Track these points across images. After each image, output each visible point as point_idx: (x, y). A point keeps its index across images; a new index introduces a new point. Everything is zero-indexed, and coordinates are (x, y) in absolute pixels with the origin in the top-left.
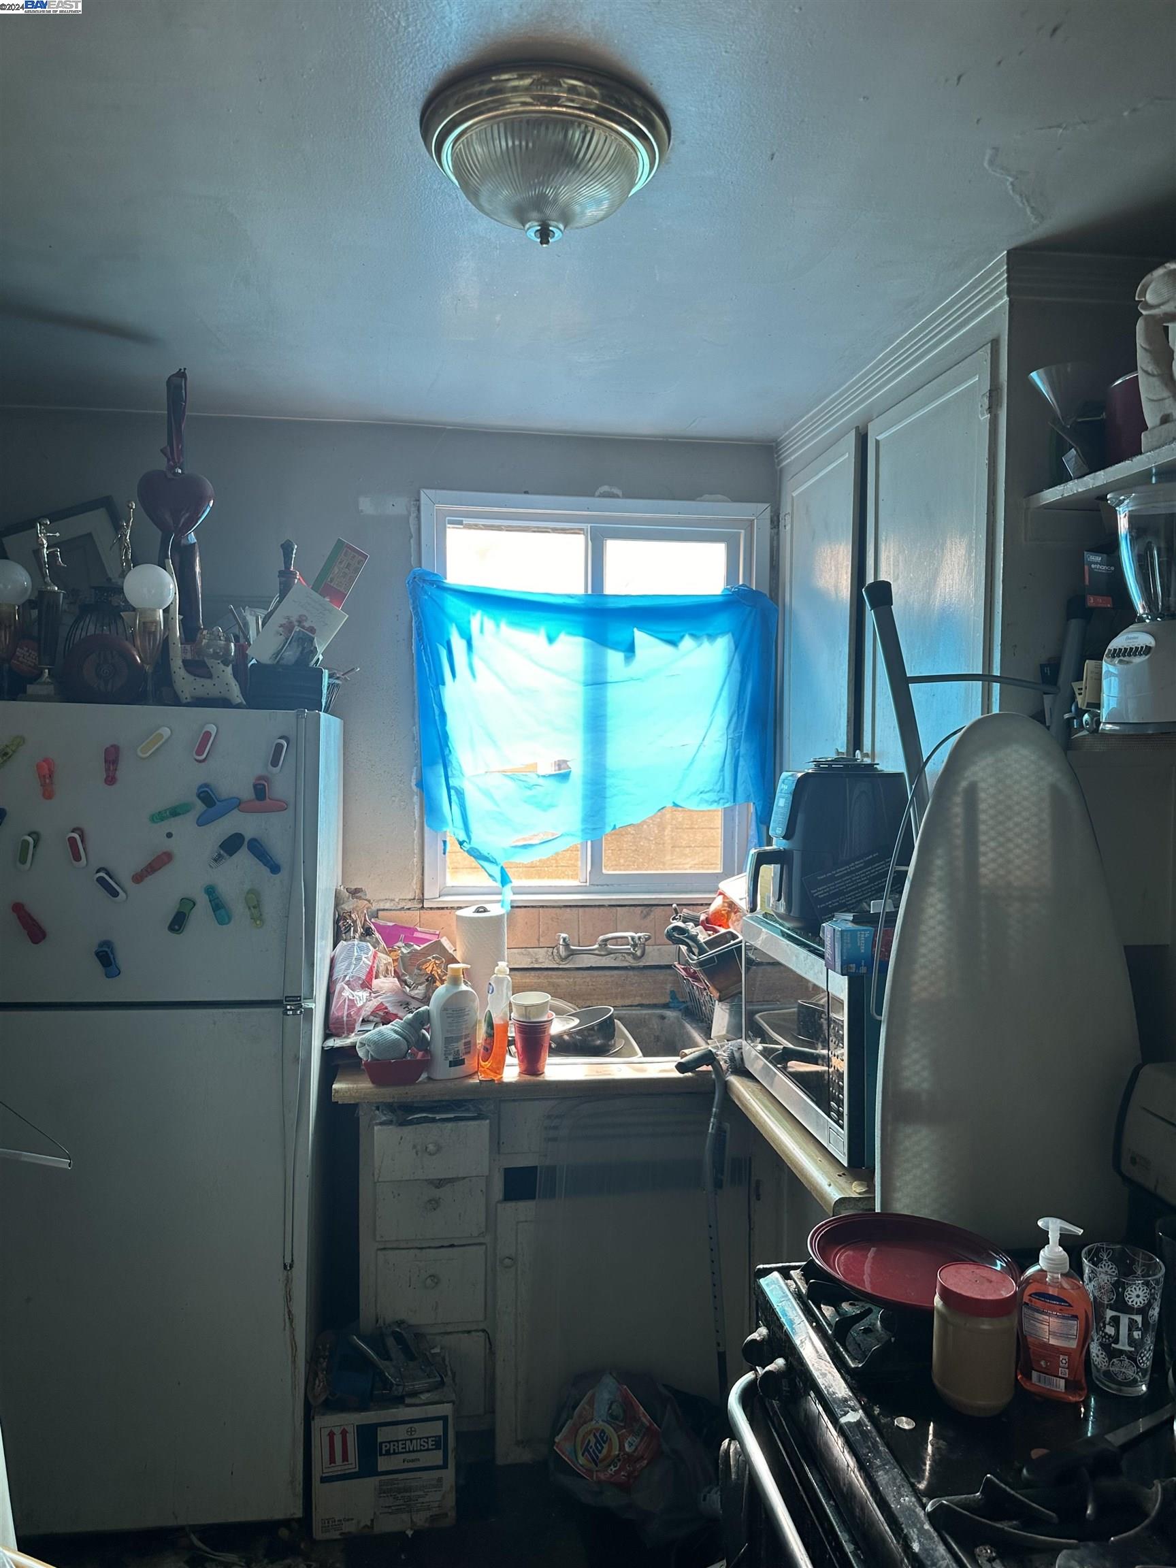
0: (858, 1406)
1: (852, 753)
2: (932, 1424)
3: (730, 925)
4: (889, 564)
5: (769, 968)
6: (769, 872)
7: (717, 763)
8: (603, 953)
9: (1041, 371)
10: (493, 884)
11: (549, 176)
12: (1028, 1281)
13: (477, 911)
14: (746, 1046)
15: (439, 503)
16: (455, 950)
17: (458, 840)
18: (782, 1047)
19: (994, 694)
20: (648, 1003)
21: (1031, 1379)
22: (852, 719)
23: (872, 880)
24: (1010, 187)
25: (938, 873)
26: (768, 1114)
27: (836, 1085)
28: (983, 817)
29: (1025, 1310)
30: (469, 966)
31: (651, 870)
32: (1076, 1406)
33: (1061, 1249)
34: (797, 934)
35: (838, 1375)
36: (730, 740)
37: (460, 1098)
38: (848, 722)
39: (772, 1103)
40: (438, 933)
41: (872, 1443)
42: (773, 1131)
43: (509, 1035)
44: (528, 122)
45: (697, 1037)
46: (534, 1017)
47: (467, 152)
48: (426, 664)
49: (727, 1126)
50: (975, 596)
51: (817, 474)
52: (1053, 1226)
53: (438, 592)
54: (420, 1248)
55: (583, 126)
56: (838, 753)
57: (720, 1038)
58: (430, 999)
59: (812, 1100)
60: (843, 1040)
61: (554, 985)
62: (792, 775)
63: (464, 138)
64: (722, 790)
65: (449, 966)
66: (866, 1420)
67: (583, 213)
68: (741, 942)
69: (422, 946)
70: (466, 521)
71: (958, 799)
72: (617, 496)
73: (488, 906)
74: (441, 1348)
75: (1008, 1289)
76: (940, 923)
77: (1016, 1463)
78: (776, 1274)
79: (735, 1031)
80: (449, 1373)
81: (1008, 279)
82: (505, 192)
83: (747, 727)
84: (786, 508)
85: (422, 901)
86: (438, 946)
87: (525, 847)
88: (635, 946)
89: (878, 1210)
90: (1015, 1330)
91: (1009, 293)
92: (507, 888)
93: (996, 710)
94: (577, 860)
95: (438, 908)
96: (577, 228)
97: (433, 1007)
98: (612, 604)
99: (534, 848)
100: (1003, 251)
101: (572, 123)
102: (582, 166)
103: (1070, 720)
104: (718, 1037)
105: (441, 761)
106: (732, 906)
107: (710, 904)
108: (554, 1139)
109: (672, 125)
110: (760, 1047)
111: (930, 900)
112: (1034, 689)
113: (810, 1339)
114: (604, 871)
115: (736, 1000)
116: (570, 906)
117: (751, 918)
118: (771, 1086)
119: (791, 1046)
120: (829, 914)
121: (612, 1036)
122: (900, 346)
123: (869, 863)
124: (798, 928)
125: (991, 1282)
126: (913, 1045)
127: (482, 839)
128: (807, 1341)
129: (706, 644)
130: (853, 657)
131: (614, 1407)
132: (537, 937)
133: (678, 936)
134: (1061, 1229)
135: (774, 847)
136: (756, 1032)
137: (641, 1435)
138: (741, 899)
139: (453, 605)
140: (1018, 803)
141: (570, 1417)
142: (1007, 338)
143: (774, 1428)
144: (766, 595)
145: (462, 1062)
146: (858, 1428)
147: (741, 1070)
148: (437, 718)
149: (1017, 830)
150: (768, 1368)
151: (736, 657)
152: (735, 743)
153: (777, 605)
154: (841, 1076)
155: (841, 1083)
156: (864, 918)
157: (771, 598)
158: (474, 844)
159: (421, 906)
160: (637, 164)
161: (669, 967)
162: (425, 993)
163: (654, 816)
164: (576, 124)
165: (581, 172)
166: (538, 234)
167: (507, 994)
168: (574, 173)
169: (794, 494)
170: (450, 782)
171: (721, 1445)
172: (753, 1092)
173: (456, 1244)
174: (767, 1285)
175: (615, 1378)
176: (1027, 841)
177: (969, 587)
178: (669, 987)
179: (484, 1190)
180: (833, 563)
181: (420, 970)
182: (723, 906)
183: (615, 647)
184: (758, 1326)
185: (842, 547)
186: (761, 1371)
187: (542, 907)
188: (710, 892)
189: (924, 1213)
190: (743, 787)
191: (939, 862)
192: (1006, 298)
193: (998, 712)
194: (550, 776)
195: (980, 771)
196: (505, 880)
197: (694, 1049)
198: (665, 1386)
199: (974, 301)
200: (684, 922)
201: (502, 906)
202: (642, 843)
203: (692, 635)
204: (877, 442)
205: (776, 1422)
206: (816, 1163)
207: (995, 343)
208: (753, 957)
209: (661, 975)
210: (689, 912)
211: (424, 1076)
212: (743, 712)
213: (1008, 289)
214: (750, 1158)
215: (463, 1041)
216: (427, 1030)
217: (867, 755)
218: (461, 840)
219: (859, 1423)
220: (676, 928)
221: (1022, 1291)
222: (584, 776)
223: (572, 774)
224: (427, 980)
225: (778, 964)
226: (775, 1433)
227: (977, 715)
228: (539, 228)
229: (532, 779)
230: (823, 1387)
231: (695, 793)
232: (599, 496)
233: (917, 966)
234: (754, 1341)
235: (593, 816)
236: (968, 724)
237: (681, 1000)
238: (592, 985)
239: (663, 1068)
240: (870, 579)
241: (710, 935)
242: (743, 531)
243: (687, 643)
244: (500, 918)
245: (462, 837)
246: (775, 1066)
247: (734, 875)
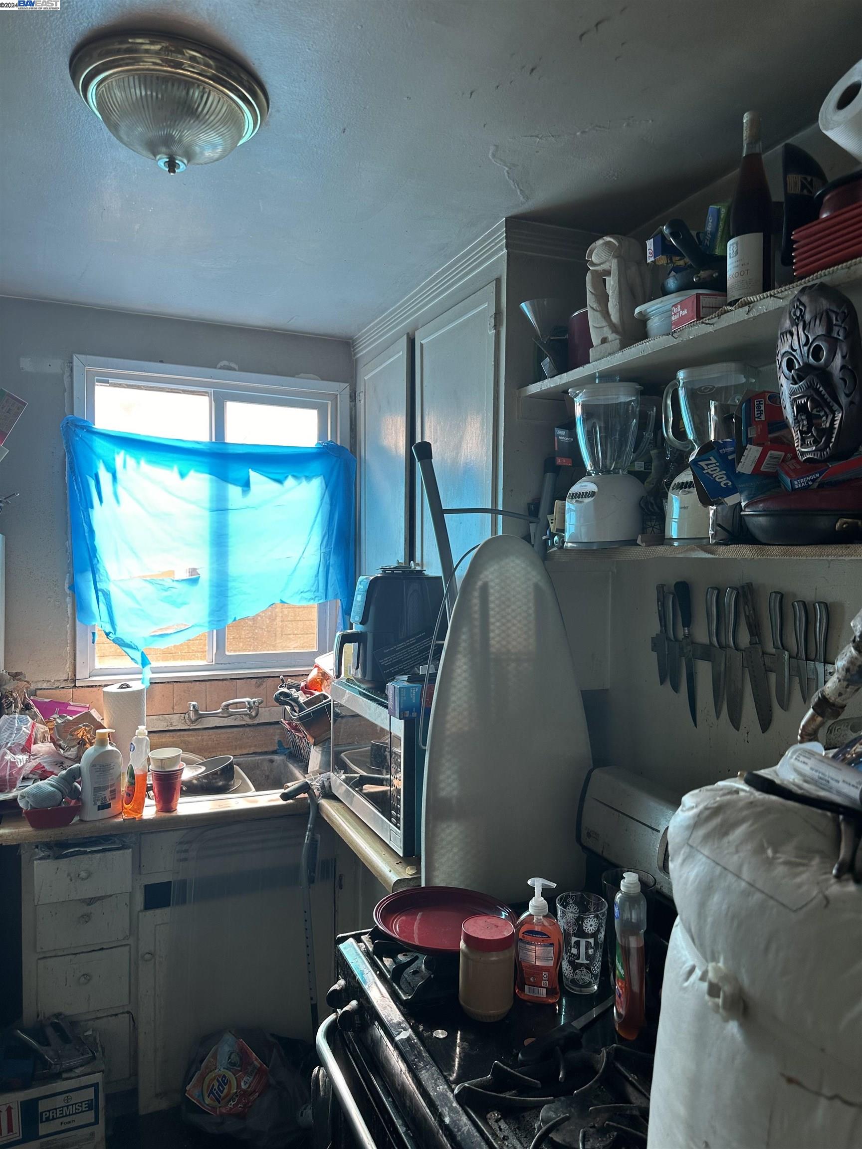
0: (408, 1026)
1: (408, 563)
2: (459, 1032)
3: (323, 689)
4: (431, 432)
5: (350, 719)
6: (350, 649)
7: (313, 572)
8: (225, 715)
9: (527, 302)
10: (135, 666)
11: (175, 121)
12: (522, 923)
13: (121, 687)
14: (333, 777)
15: (89, 365)
16: (103, 719)
17: (105, 632)
18: (359, 775)
19: (499, 523)
20: (260, 751)
21: (524, 991)
22: (408, 538)
23: (421, 652)
24: (506, 174)
25: (463, 645)
26: (348, 824)
27: (395, 798)
28: (492, 605)
29: (520, 944)
30: (114, 731)
31: (264, 651)
32: (553, 1005)
33: (543, 898)
34: (369, 692)
35: (395, 1007)
36: (322, 554)
37: (107, 834)
38: (405, 541)
39: (351, 816)
40: (88, 706)
41: (417, 1051)
42: (352, 837)
43: (148, 782)
44: (158, 78)
45: (297, 773)
46: (169, 768)
47: (109, 96)
48: (77, 492)
49: (318, 837)
50: (487, 456)
51: (381, 364)
52: (537, 883)
53: (88, 436)
54: (74, 954)
55: (201, 87)
56: (399, 563)
57: (314, 773)
58: (81, 758)
59: (379, 811)
60: (400, 765)
61: (185, 742)
62: (366, 579)
63: (105, 83)
64: (317, 590)
65: (97, 731)
66: (414, 1036)
67: (202, 153)
68: (330, 701)
69: (74, 717)
70: (111, 381)
71: (476, 594)
72: (235, 370)
73: (129, 683)
74: (93, 1031)
75: (509, 930)
76: (465, 679)
77: (514, 1050)
78: (351, 940)
79: (325, 767)
80: (100, 1049)
81: (507, 237)
82: (140, 129)
83: (336, 544)
84: (360, 388)
85: (75, 681)
86: (88, 716)
87: (161, 636)
88: (250, 708)
89: (423, 885)
90: (514, 958)
91: (507, 247)
92: (147, 670)
93: (500, 533)
94: (205, 645)
95: (88, 687)
96: (198, 164)
97: (83, 764)
98: (231, 450)
99: (170, 636)
100: (502, 218)
101: (193, 84)
102: (201, 117)
103: (546, 540)
104: (313, 772)
105: (90, 569)
106: (324, 675)
107: (308, 675)
108: (185, 860)
109: (270, 97)
110: (343, 777)
111: (458, 663)
112: (524, 519)
113: (375, 983)
114: (227, 653)
115: (327, 743)
116: (199, 681)
117: (337, 683)
118: (351, 805)
119: (365, 774)
120: (391, 677)
121: (232, 778)
122: (437, 277)
123: (418, 640)
124: (370, 688)
125: (497, 927)
126: (447, 764)
127: (124, 630)
128: (374, 985)
129: (304, 482)
130: (408, 496)
131: (233, 1056)
132: (171, 705)
133: (284, 699)
134: (543, 885)
135: (354, 630)
136: (341, 766)
137: (254, 1074)
138: (331, 670)
139: (100, 446)
140: (514, 596)
141: (198, 1069)
142: (506, 277)
143: (350, 1052)
144: (347, 449)
145: (109, 806)
146: (408, 1042)
147: (329, 794)
148: (86, 534)
149: (513, 614)
150: (345, 1009)
151: (327, 492)
152: (326, 556)
153: (356, 457)
154: (398, 791)
155: (398, 797)
156: (415, 678)
157: (351, 452)
158: (118, 635)
159: (74, 685)
160: (244, 122)
161: (277, 723)
162: (77, 754)
163: (265, 610)
164: (196, 85)
165: (200, 122)
166: (167, 164)
167: (146, 751)
168: (194, 122)
169: (366, 378)
170: (98, 585)
171: (313, 1072)
172: (337, 810)
173: (105, 947)
174: (345, 948)
175: (233, 1035)
176: (520, 622)
177: (482, 449)
178: (277, 738)
179: (128, 903)
180: (393, 429)
181: (73, 735)
182: (318, 676)
183: (235, 482)
184: (338, 979)
185: (399, 418)
186: (340, 1011)
187: (176, 682)
188: (309, 666)
189: (454, 884)
190: (332, 588)
191: (464, 637)
192: (505, 251)
193: (501, 534)
194: (183, 580)
195: (490, 574)
196: (145, 662)
197: (294, 782)
198: (273, 1035)
199: (484, 251)
200: (289, 689)
201: (142, 683)
202: (257, 631)
203: (294, 476)
204: (422, 345)
205: (351, 1047)
206: (381, 856)
207: (498, 281)
208: (339, 711)
209: (271, 729)
210: (292, 681)
211: (76, 819)
212: (333, 533)
213: (506, 244)
214: (335, 859)
215: (110, 789)
216: (79, 783)
217: (418, 565)
218: (107, 632)
219: (409, 1039)
220: (282, 693)
221: (518, 931)
222: (210, 581)
223: (200, 580)
224: (79, 743)
225: (358, 715)
226: (350, 1056)
227: (488, 536)
228: (168, 160)
229: (168, 582)
230: (383, 1016)
231: (297, 593)
232: (220, 368)
233: (450, 710)
234: (335, 990)
235: (218, 611)
236: (482, 543)
237: (286, 747)
238: (217, 740)
239: (271, 798)
240: (418, 440)
241: (308, 697)
242: (330, 402)
243: (290, 481)
244: (140, 692)
245: (108, 628)
246: (354, 789)
247: (326, 653)
